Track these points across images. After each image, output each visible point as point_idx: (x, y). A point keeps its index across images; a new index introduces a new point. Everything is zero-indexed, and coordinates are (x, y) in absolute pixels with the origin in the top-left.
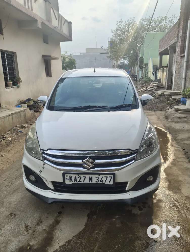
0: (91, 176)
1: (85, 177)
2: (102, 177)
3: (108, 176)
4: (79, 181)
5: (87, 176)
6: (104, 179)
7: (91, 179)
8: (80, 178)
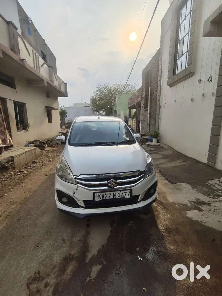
0: (114, 192)
1: (110, 194)
2: (123, 193)
3: (127, 191)
4: (106, 198)
5: (112, 193)
6: (124, 194)
7: (114, 195)
8: (106, 195)
